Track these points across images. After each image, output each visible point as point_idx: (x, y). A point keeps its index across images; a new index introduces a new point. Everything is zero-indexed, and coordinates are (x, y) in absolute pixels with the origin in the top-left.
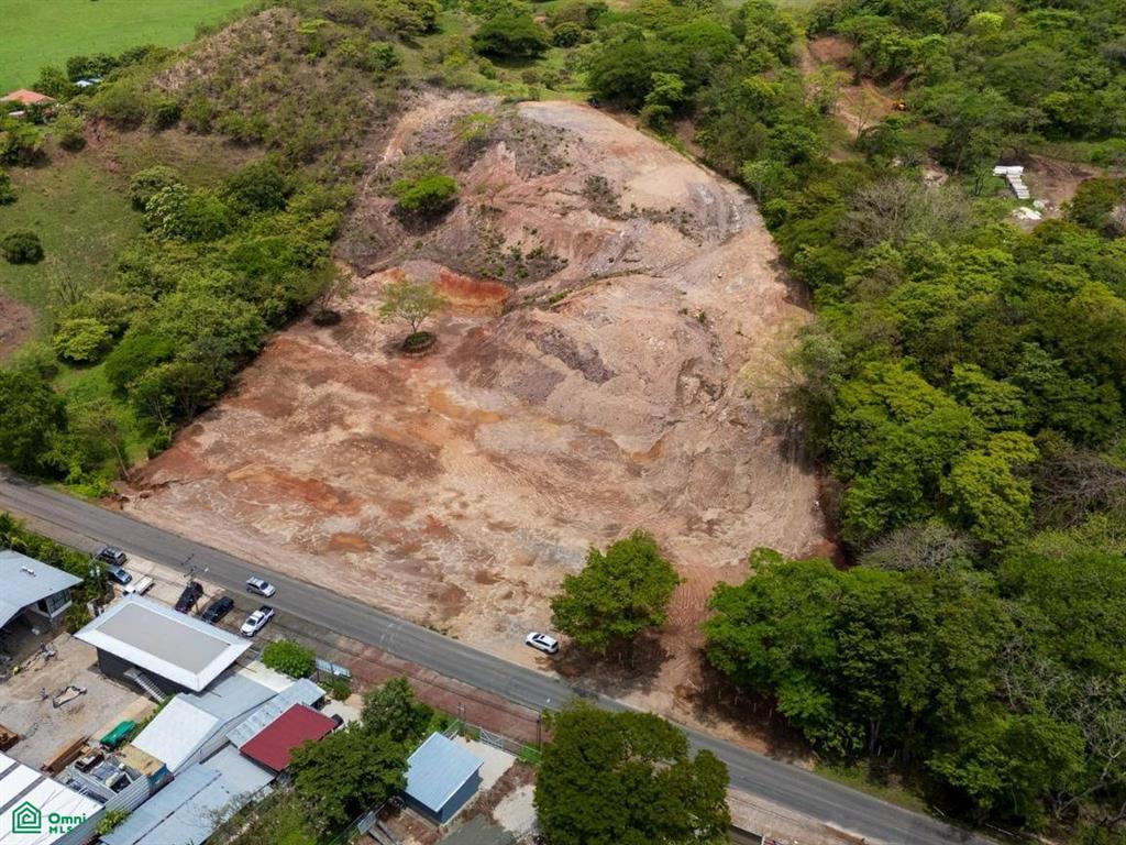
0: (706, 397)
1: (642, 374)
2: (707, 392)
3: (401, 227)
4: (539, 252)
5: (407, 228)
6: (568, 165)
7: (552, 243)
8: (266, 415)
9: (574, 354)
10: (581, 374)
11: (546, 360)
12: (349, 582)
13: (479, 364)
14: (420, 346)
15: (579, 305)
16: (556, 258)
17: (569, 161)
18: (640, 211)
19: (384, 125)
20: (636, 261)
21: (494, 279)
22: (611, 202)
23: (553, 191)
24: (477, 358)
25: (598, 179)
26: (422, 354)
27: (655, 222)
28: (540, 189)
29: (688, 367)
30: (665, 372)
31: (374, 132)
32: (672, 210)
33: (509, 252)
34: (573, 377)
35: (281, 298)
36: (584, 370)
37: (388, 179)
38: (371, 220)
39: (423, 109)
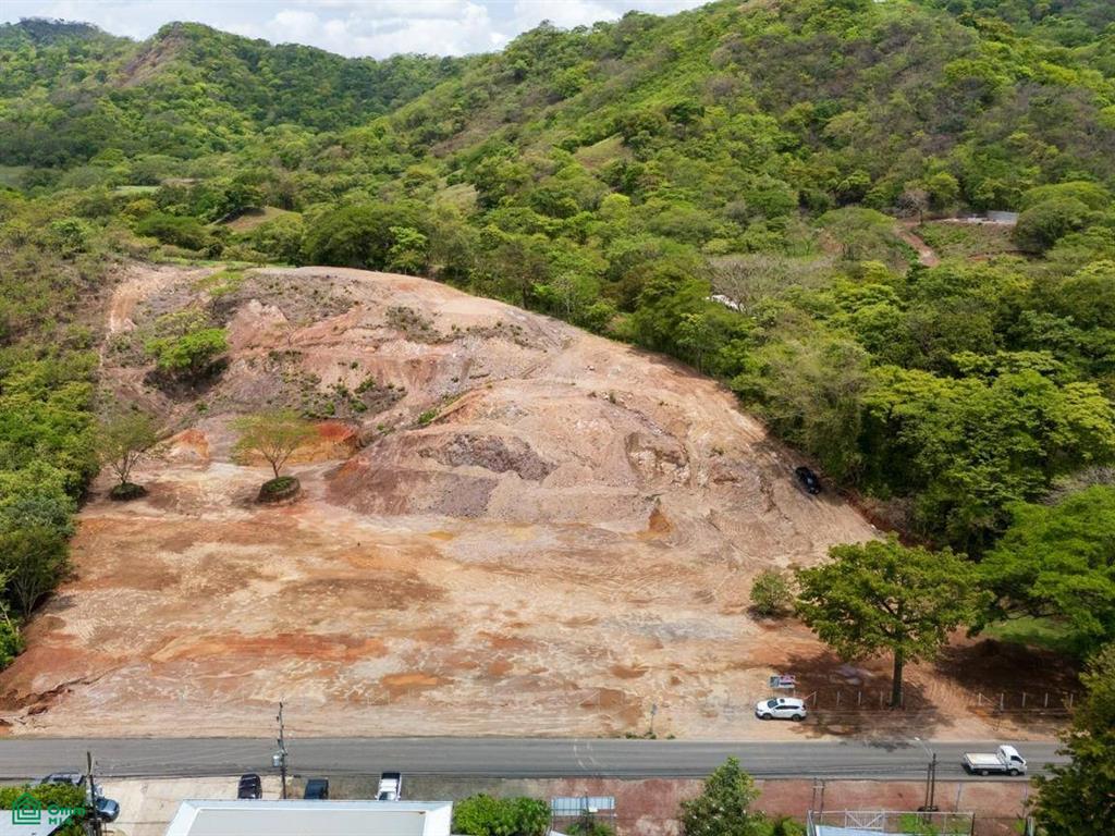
0: (669, 467)
1: (583, 461)
2: (668, 461)
3: (163, 396)
4: (370, 384)
5: (169, 396)
6: (356, 303)
7: (380, 373)
8: (144, 589)
9: (499, 454)
10: (515, 474)
11: (461, 470)
12: (460, 721)
13: (376, 493)
14: (288, 490)
15: (478, 406)
16: (390, 387)
17: (356, 299)
18: (464, 331)
19: (96, 298)
20: (484, 376)
21: (326, 418)
22: (424, 328)
23: (353, 328)
24: (370, 487)
25: (400, 310)
26: (292, 499)
27: (488, 338)
28: (336, 328)
29: (632, 441)
30: (609, 452)
31: (86, 306)
32: (499, 325)
33: (331, 390)
34: (509, 479)
35: (70, 466)
36: (518, 469)
37: (128, 347)
38: (124, 391)
39: (136, 281)
